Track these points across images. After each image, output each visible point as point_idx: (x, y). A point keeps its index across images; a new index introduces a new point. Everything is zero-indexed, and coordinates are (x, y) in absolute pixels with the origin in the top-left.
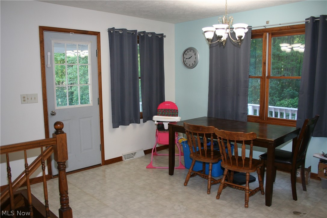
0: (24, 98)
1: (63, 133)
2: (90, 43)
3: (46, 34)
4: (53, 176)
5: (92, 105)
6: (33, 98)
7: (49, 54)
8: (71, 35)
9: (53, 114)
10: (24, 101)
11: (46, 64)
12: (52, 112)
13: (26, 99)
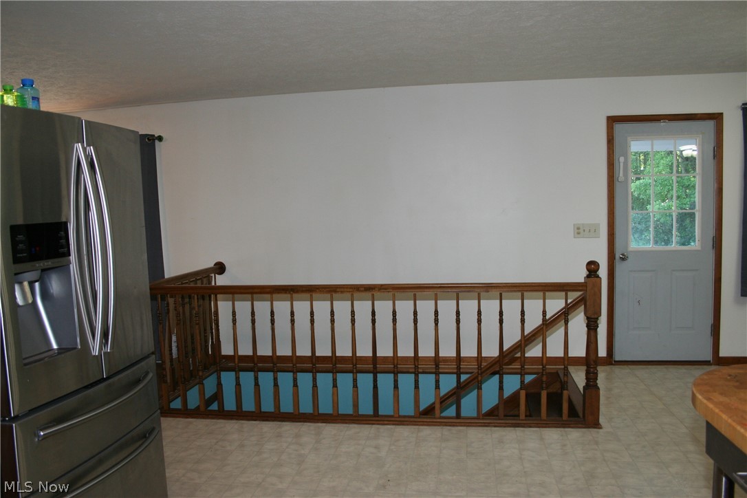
0: (578, 229)
1: (598, 277)
2: (701, 136)
3: (618, 127)
4: (615, 361)
5: (700, 249)
6: (591, 231)
7: (622, 159)
8: (662, 124)
9: (624, 259)
10: (579, 233)
11: (616, 175)
12: (622, 255)
13: (581, 231)
